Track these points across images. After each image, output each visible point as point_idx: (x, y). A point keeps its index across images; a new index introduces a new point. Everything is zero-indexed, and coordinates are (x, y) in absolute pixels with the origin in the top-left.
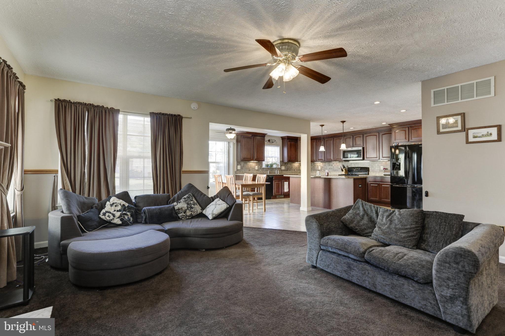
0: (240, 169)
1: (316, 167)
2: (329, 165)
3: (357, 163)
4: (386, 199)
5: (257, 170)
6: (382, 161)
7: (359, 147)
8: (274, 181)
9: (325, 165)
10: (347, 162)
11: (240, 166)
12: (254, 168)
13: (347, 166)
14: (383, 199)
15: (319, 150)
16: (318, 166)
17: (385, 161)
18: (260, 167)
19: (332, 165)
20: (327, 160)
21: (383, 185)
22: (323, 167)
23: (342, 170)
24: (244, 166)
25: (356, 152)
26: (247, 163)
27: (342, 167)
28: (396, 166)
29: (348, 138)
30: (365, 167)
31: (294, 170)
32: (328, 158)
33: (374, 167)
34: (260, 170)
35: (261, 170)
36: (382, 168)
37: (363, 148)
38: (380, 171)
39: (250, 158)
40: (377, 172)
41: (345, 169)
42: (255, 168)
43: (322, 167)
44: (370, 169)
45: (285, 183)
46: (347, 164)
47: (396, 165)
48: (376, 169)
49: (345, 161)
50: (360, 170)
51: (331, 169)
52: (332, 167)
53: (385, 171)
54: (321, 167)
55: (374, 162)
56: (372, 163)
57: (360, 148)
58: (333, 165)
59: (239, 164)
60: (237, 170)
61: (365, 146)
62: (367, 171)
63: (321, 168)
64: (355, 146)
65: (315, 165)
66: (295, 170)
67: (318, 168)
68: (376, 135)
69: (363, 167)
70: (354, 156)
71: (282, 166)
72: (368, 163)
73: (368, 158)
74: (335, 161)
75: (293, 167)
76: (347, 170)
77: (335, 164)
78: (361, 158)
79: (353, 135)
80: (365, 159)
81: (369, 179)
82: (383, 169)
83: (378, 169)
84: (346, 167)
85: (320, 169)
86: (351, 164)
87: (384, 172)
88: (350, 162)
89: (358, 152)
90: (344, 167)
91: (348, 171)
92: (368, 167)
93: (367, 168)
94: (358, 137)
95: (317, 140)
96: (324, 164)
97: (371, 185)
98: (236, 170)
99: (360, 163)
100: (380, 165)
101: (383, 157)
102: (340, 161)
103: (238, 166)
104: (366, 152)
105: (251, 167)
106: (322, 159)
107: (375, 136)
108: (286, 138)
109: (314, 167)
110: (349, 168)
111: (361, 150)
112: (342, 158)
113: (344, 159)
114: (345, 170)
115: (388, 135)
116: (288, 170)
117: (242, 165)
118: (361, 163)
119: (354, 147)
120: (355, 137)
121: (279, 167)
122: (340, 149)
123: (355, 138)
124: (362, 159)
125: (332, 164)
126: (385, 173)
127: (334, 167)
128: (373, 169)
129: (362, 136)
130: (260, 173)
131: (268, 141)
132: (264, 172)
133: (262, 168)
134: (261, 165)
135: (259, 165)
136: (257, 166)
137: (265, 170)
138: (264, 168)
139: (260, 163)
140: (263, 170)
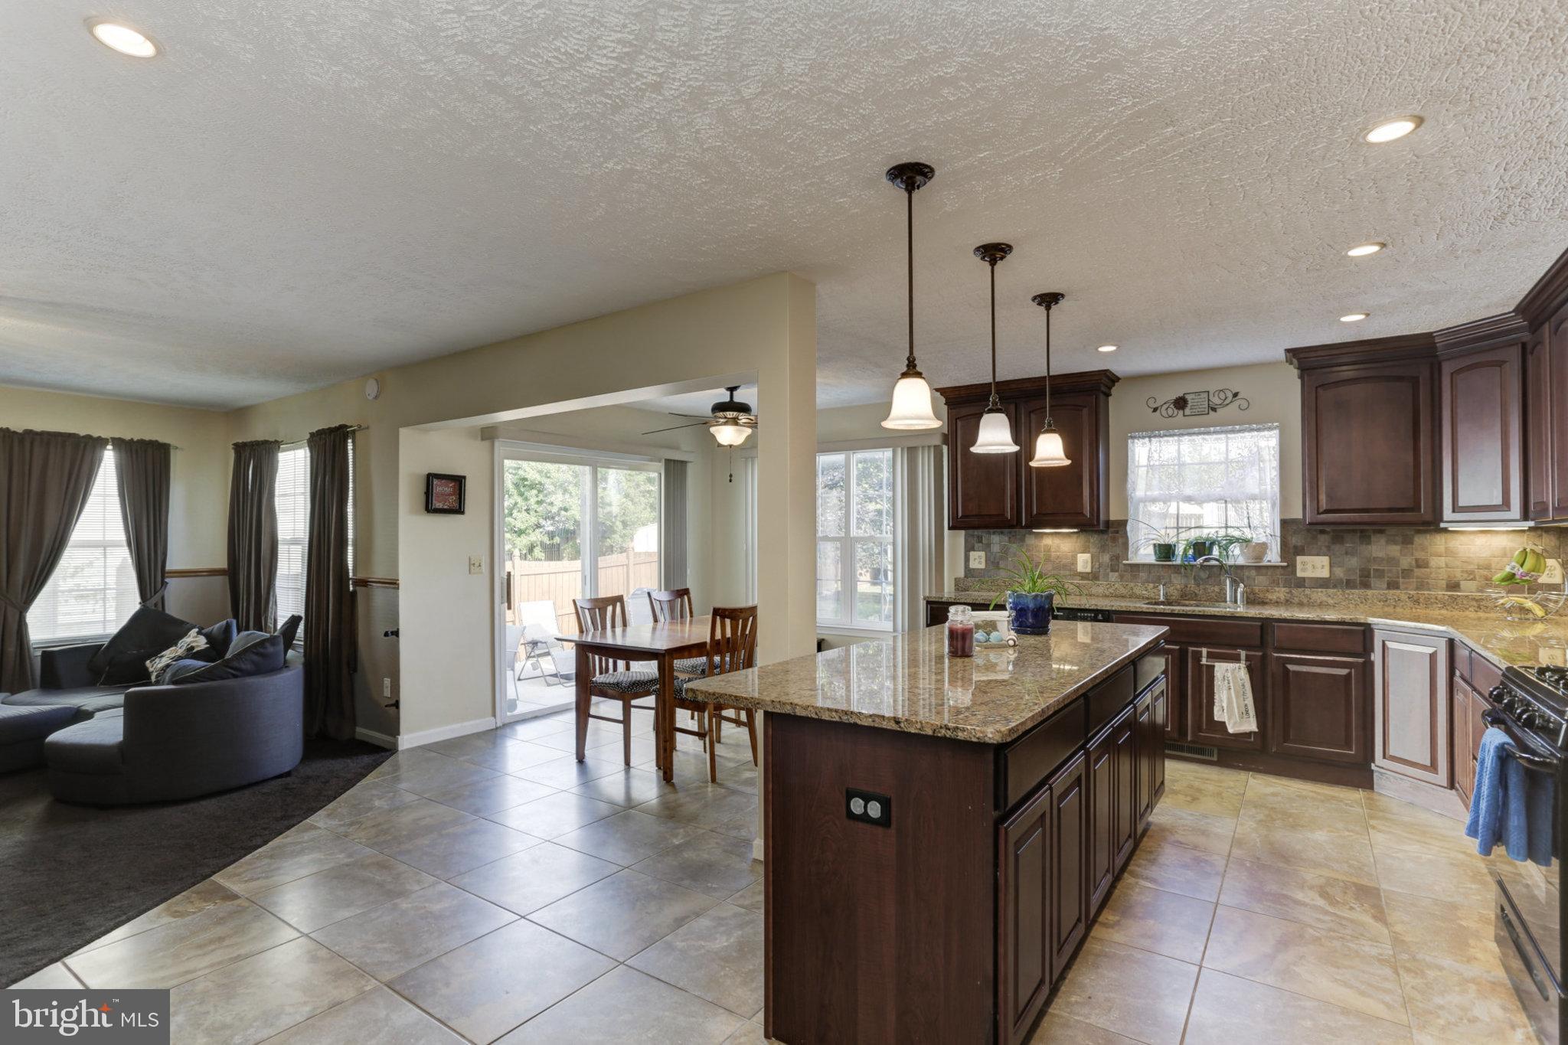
0: (983, 566)
5: (1084, 576)
11: (983, 554)
12: (1065, 566)
18: (1106, 558)
24: (1005, 551)
26: (1023, 540)
34: (1106, 576)
35: (1113, 577)
39: (998, 515)
42: (1074, 563)
45: (1221, 669)
59: (977, 545)
60: (969, 572)
71: (1299, 551)
75: (1438, 562)
98: (961, 574)
103: (972, 554)
105: (1048, 559)
116: (1366, 585)
117: (996, 548)
121: (1273, 556)
130: (1107, 593)
131: (1172, 406)
132: (1139, 590)
133: (1125, 565)
134: (1118, 551)
135: (1103, 548)
136: (1089, 552)
137: (1143, 575)
138: (1136, 567)
139: (1106, 537)
140: (1135, 577)
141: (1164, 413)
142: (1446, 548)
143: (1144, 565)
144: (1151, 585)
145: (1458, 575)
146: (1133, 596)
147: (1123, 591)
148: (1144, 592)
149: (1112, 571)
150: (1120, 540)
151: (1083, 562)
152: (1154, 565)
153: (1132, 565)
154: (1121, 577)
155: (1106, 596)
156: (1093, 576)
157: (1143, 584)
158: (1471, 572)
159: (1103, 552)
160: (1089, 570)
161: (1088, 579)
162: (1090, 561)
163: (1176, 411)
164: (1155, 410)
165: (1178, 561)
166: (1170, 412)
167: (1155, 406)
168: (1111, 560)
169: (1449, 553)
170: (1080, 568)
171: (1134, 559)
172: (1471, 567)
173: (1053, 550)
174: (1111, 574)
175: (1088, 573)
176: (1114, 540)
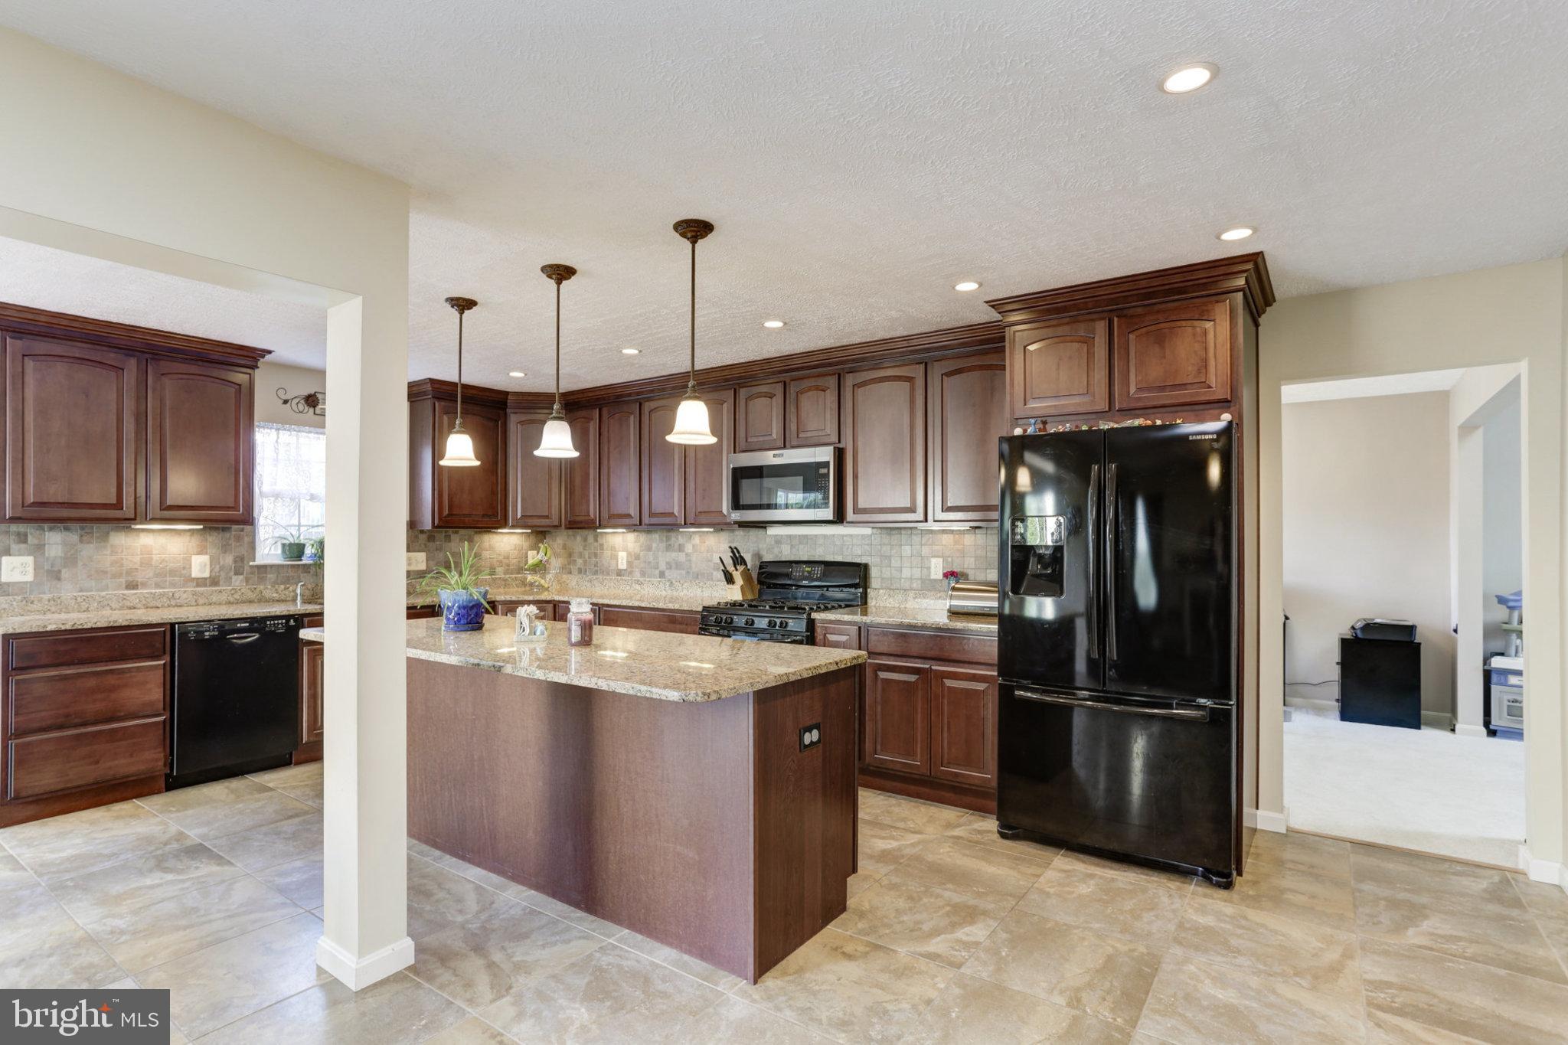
0: (28, 577)
1: (607, 553)
2: (669, 548)
3: (805, 537)
4: (968, 763)
5: (200, 582)
6: (936, 527)
7: (818, 449)
8: (305, 650)
9: (649, 549)
10: (754, 533)
12: (173, 572)
13: (758, 555)
14: (949, 764)
15: (537, 447)
16: (613, 549)
17: (955, 527)
18: (229, 560)
19: (681, 548)
20: (654, 520)
21: (949, 683)
22: (637, 558)
23: (729, 579)
24: (70, 553)
25: (800, 480)
27: (729, 562)
28: (1033, 566)
29: (760, 395)
30: (849, 559)
31: (493, 572)
32: (658, 507)
33: (895, 563)
34: (229, 580)
35: (238, 581)
36: (937, 568)
37: (840, 454)
38: (928, 587)
40: (911, 594)
41: (742, 574)
42: (186, 568)
43: (634, 558)
44: (874, 572)
46: (752, 546)
47: (1032, 561)
48: (906, 573)
49: (743, 525)
50: (818, 579)
51: (678, 566)
52: (682, 557)
53: (954, 589)
54: (629, 554)
55: (895, 538)
56: (886, 539)
57: (825, 454)
58: (689, 548)
59: (16, 547)
61: (847, 444)
62: (856, 586)
63: (629, 563)
64: (794, 443)
65: (602, 545)
66: (499, 570)
67: (613, 563)
68: (909, 379)
69: (839, 558)
70: (791, 501)
72: (863, 536)
73: (865, 511)
74: (693, 525)
75: (486, 554)
76: (755, 575)
77: (696, 540)
78: (828, 513)
79: (787, 376)
80: (850, 515)
81: (873, 638)
82: (946, 575)
83: (917, 573)
84: (748, 557)
85: (623, 565)
86: (778, 540)
87: (951, 597)
88: (773, 531)
89: (810, 477)
90: (738, 559)
91: (760, 582)
92: (863, 560)
93: (858, 565)
94: (810, 389)
95: (605, 411)
96: (643, 538)
97: (883, 675)
99: (821, 541)
100: (925, 551)
101: (946, 509)
102: (721, 526)
103: (7, 561)
104: (855, 477)
105: (145, 563)
106: (629, 516)
107: (907, 385)
108: (425, 393)
109: (596, 555)
110: (763, 565)
111: (826, 464)
112: (725, 511)
113: (736, 516)
114: (746, 575)
115: (977, 374)
118: (825, 536)
119: (793, 447)
120: (793, 389)
122: (670, 438)
123: (793, 395)
124: (831, 518)
125: (681, 540)
126: (955, 603)
127: (694, 559)
128: (887, 573)
129: (832, 382)
130: (232, 599)
131: (302, 401)
132: (269, 593)
133: (252, 567)
134: (243, 551)
135: (225, 548)
136: (206, 553)
137: (271, 576)
138: (263, 569)
139: (227, 535)
140: (262, 580)
141: (295, 408)
142: (490, 545)
143: (272, 566)
144: (282, 587)
145: (496, 564)
146: (263, 600)
147: (251, 596)
148: (275, 595)
149: (236, 573)
150: (246, 539)
151: (200, 566)
152: (282, 566)
153: (259, 567)
154: (247, 580)
155: (229, 603)
156: (214, 581)
157: (273, 585)
158: (501, 562)
159: (225, 552)
160: (207, 574)
161: (205, 586)
162: (208, 563)
163: (306, 408)
164: (286, 402)
165: (305, 561)
166: (301, 407)
167: (285, 397)
168: (235, 562)
169: (491, 548)
170: (195, 573)
171: (260, 560)
172: (501, 558)
173: (154, 552)
174: (234, 578)
175: (206, 579)
176: (238, 539)
